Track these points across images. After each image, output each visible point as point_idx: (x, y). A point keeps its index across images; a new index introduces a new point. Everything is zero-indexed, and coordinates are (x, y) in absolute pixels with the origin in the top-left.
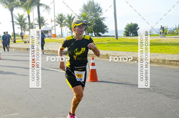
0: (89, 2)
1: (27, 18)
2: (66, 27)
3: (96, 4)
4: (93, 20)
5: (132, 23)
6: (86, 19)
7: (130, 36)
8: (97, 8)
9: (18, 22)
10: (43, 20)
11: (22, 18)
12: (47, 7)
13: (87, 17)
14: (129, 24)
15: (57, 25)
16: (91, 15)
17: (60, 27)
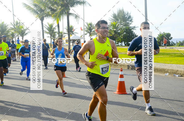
0: (119, 11)
1: (57, 27)
2: (95, 36)
3: (126, 13)
4: (123, 29)
5: (164, 33)
6: (116, 28)
7: (162, 46)
8: (128, 17)
9: (48, 31)
10: (73, 29)
11: (52, 27)
12: (76, 17)
13: (117, 26)
14: (161, 33)
15: (86, 34)
16: (122, 25)
17: (89, 36)
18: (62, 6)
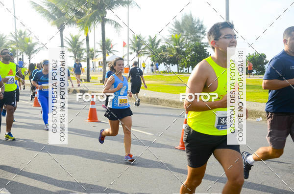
0: (185, 16)
1: (85, 42)
2: (146, 56)
3: (196, 21)
4: (191, 46)
5: (256, 53)
6: (179, 45)
8: (198, 27)
9: (70, 48)
10: (110, 44)
11: (77, 40)
12: (116, 25)
13: (180, 41)
14: (251, 54)
15: (131, 53)
16: (188, 39)
17: (137, 56)
18: (94, 7)
